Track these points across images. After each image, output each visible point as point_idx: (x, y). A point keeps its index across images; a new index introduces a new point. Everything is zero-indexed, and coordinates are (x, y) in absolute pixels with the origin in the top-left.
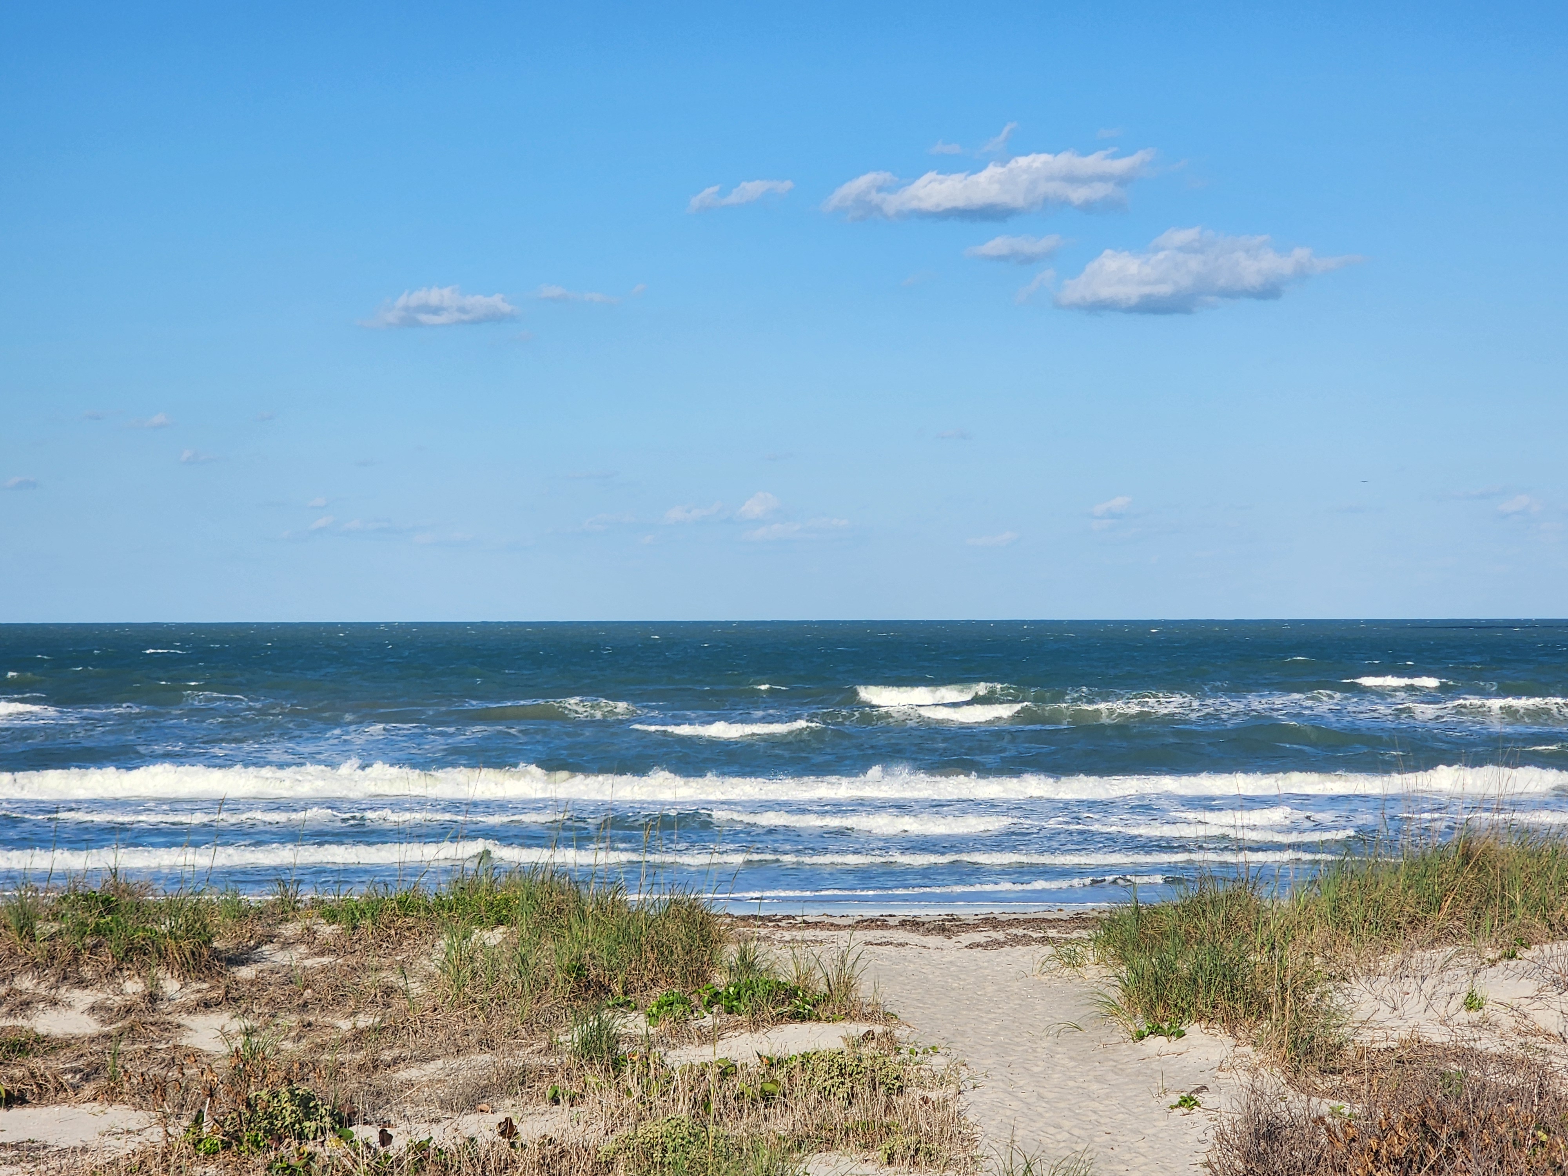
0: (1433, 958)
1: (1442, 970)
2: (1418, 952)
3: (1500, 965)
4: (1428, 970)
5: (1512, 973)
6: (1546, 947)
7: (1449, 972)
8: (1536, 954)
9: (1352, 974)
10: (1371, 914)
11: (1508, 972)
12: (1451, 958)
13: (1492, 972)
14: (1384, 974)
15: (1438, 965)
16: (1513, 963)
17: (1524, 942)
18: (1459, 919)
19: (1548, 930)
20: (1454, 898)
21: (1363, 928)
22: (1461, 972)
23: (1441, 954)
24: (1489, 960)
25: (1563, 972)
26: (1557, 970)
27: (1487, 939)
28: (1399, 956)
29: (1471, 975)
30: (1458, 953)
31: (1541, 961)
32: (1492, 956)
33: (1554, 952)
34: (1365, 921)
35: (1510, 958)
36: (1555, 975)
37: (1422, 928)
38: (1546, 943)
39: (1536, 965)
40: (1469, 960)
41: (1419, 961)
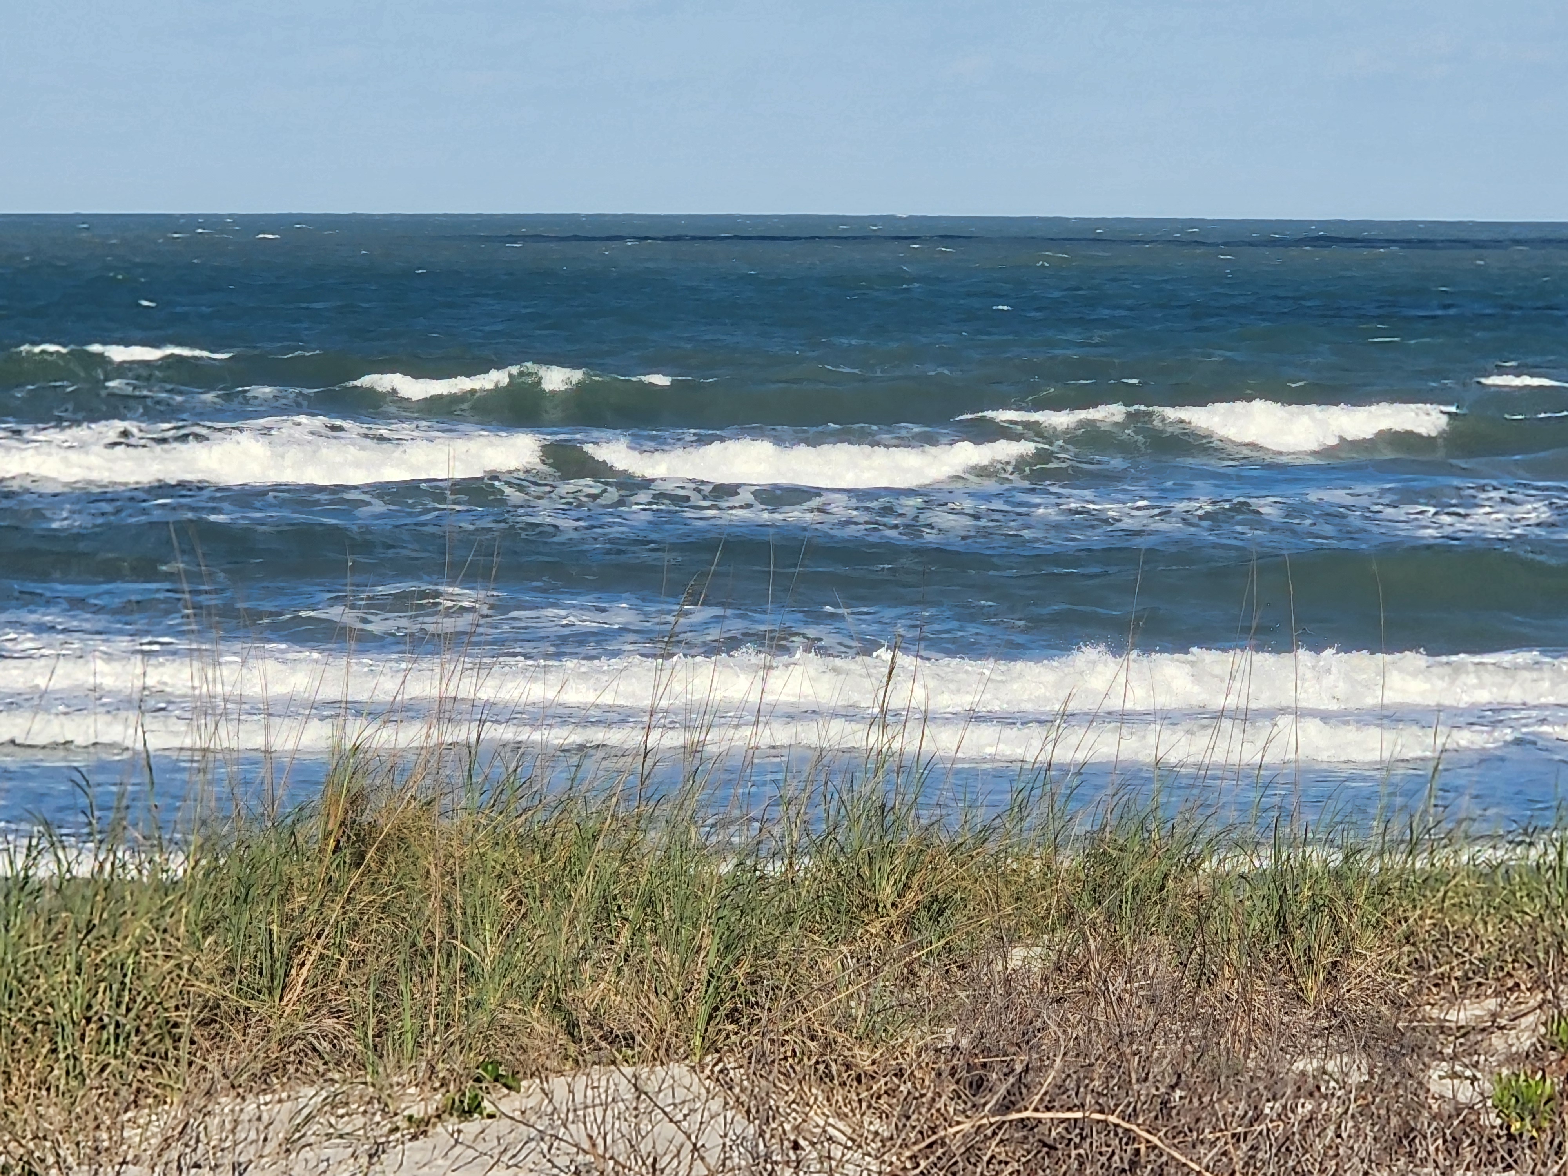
0: (265, 1117)
1: (289, 1146)
2: (226, 1102)
3: (440, 1132)
4: (252, 1149)
5: (471, 1153)
6: (558, 1085)
7: (306, 1153)
8: (532, 1103)
9: (51, 1160)
10: (103, 1004)
11: (459, 1149)
12: (308, 1119)
13: (417, 1150)
14: (137, 1161)
15: (277, 1134)
16: (472, 1127)
17: (501, 1071)
18: (336, 1013)
19: (563, 1038)
20: (322, 957)
21: (82, 1038)
22: (335, 1151)
23: (288, 1105)
24: (410, 1118)
25: (601, 1150)
26: (586, 1145)
27: (405, 1063)
28: (174, 1112)
29: (364, 1160)
30: (333, 1103)
31: (546, 1121)
32: (417, 1111)
33: (579, 1098)
34: (89, 1020)
35: (466, 1113)
36: (580, 1158)
37: (239, 1037)
38: (560, 1073)
39: (534, 1133)
40: (359, 1121)
41: (228, 1126)
